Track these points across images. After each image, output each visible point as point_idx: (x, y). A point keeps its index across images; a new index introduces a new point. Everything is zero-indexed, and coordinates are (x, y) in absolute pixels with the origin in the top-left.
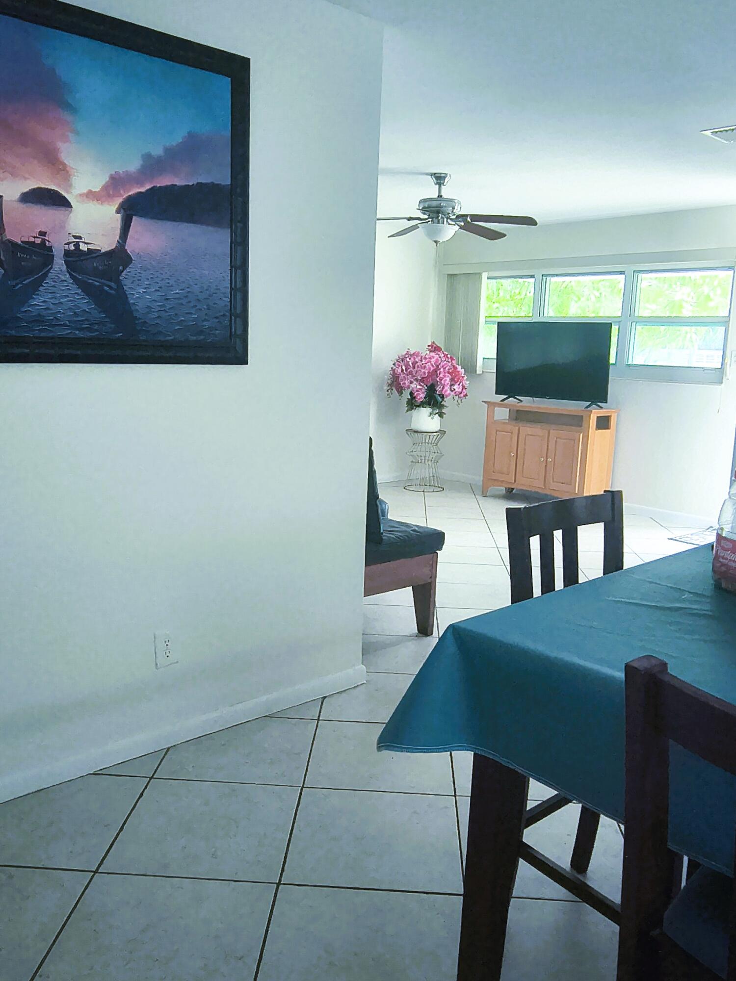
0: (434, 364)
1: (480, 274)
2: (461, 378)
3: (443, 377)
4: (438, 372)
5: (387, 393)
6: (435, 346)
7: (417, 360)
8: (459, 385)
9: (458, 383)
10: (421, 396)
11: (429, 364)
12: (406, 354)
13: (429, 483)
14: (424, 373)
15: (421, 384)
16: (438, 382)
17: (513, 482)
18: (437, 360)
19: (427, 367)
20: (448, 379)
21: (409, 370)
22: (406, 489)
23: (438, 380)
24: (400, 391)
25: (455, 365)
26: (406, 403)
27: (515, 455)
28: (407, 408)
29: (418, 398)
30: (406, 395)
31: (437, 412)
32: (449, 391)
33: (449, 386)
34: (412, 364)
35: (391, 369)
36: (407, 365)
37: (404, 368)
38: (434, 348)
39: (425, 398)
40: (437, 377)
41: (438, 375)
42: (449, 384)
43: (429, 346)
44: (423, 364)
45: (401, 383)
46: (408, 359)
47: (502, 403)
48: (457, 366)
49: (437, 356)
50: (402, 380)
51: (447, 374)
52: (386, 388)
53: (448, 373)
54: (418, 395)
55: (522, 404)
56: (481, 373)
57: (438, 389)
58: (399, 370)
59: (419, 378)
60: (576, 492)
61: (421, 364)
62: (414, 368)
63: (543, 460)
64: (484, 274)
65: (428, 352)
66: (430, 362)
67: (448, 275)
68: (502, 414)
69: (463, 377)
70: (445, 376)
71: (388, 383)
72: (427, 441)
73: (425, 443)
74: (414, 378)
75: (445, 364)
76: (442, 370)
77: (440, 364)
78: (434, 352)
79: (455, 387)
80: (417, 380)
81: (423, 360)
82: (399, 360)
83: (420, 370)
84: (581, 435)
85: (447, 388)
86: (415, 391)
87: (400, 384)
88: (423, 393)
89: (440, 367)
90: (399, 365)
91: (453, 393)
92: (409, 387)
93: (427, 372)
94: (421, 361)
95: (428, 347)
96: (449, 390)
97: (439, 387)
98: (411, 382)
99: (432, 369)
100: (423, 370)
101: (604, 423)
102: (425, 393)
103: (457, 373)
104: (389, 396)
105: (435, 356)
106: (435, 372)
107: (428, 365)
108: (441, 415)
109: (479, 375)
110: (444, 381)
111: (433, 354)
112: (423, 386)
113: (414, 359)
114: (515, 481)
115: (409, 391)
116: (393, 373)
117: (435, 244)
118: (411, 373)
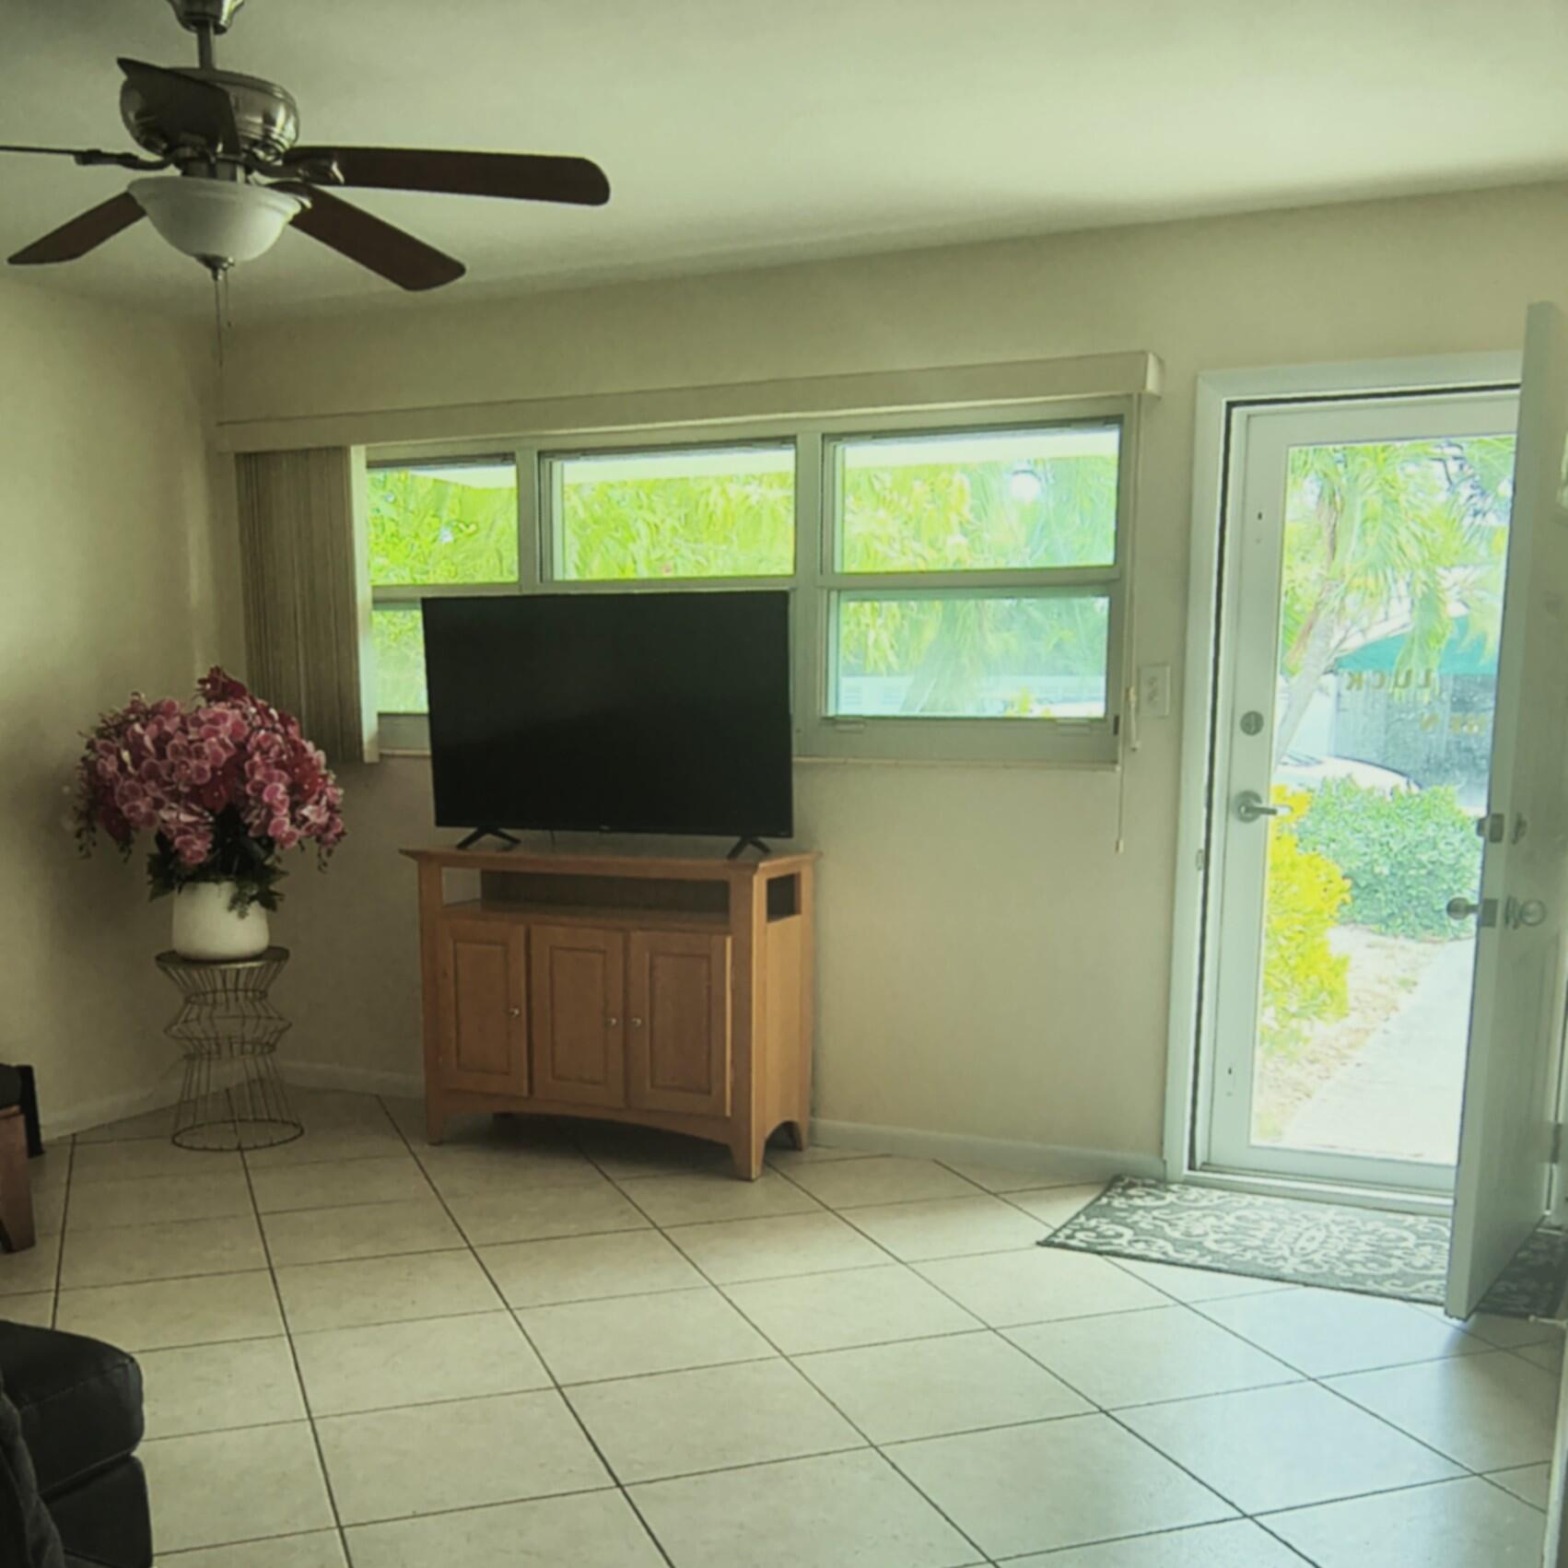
0: (228, 741)
1: (339, 455)
2: (320, 780)
3: (265, 780)
4: (247, 766)
5: (77, 842)
6: (222, 679)
7: (168, 728)
8: (317, 803)
9: (315, 797)
10: (199, 848)
11: (214, 740)
12: (132, 711)
13: (254, 1112)
14: (200, 771)
15: (194, 807)
16: (247, 797)
17: (525, 1093)
18: (237, 726)
19: (207, 750)
20: (282, 788)
21: (144, 764)
22: (180, 1146)
23: (248, 790)
24: (123, 831)
25: (296, 737)
26: (145, 868)
27: (524, 1011)
28: (151, 887)
29: (188, 853)
30: (146, 845)
31: (254, 892)
32: (287, 827)
33: (285, 811)
34: (154, 742)
35: (80, 764)
36: (136, 746)
37: (126, 755)
38: (221, 688)
39: (209, 851)
40: (245, 782)
41: (248, 775)
42: (287, 804)
43: (202, 682)
44: (191, 742)
45: (124, 808)
46: (137, 728)
47: (462, 853)
48: (304, 742)
49: (237, 712)
50: (125, 799)
51: (276, 772)
52: (70, 825)
53: (280, 765)
54: (188, 843)
55: (517, 853)
56: (375, 759)
57: (253, 819)
58: (111, 767)
59: (184, 789)
60: (728, 1113)
61: (186, 743)
62: (161, 754)
63: (617, 1024)
64: (354, 449)
65: (202, 702)
66: (216, 733)
67: (237, 455)
68: (461, 885)
69: (325, 777)
70: (270, 778)
71: (75, 808)
72: (230, 986)
73: (226, 991)
74: (168, 788)
75: (266, 738)
76: (257, 758)
77: (247, 739)
78: (218, 700)
79: (306, 812)
80: (176, 796)
81: (191, 729)
82: (106, 733)
83: (184, 763)
84: (729, 941)
85: (283, 816)
86: (175, 832)
87: (119, 811)
88: (202, 836)
89: (249, 748)
90: (109, 750)
91: (300, 833)
92: (150, 819)
93: (207, 767)
94: (186, 732)
95: (198, 686)
96: (287, 820)
97: (255, 812)
98: (158, 804)
99: (225, 756)
100: (194, 763)
101: (784, 898)
102: (211, 837)
103: (306, 766)
104: (84, 853)
105: (229, 712)
106: (236, 765)
107: (211, 744)
108: (268, 901)
109: (371, 765)
110: (269, 795)
111: (219, 708)
112: (200, 815)
113: (160, 724)
114: (531, 1090)
115: (153, 831)
116: (89, 774)
117: (209, 272)
118: (153, 773)
